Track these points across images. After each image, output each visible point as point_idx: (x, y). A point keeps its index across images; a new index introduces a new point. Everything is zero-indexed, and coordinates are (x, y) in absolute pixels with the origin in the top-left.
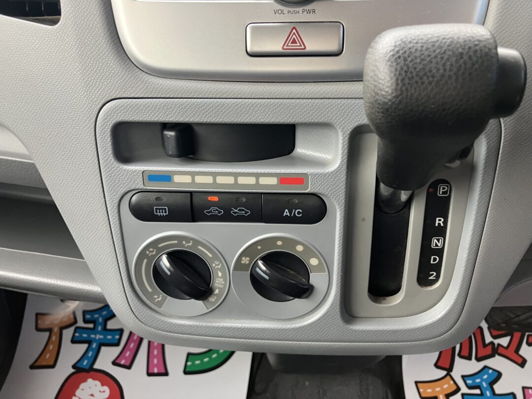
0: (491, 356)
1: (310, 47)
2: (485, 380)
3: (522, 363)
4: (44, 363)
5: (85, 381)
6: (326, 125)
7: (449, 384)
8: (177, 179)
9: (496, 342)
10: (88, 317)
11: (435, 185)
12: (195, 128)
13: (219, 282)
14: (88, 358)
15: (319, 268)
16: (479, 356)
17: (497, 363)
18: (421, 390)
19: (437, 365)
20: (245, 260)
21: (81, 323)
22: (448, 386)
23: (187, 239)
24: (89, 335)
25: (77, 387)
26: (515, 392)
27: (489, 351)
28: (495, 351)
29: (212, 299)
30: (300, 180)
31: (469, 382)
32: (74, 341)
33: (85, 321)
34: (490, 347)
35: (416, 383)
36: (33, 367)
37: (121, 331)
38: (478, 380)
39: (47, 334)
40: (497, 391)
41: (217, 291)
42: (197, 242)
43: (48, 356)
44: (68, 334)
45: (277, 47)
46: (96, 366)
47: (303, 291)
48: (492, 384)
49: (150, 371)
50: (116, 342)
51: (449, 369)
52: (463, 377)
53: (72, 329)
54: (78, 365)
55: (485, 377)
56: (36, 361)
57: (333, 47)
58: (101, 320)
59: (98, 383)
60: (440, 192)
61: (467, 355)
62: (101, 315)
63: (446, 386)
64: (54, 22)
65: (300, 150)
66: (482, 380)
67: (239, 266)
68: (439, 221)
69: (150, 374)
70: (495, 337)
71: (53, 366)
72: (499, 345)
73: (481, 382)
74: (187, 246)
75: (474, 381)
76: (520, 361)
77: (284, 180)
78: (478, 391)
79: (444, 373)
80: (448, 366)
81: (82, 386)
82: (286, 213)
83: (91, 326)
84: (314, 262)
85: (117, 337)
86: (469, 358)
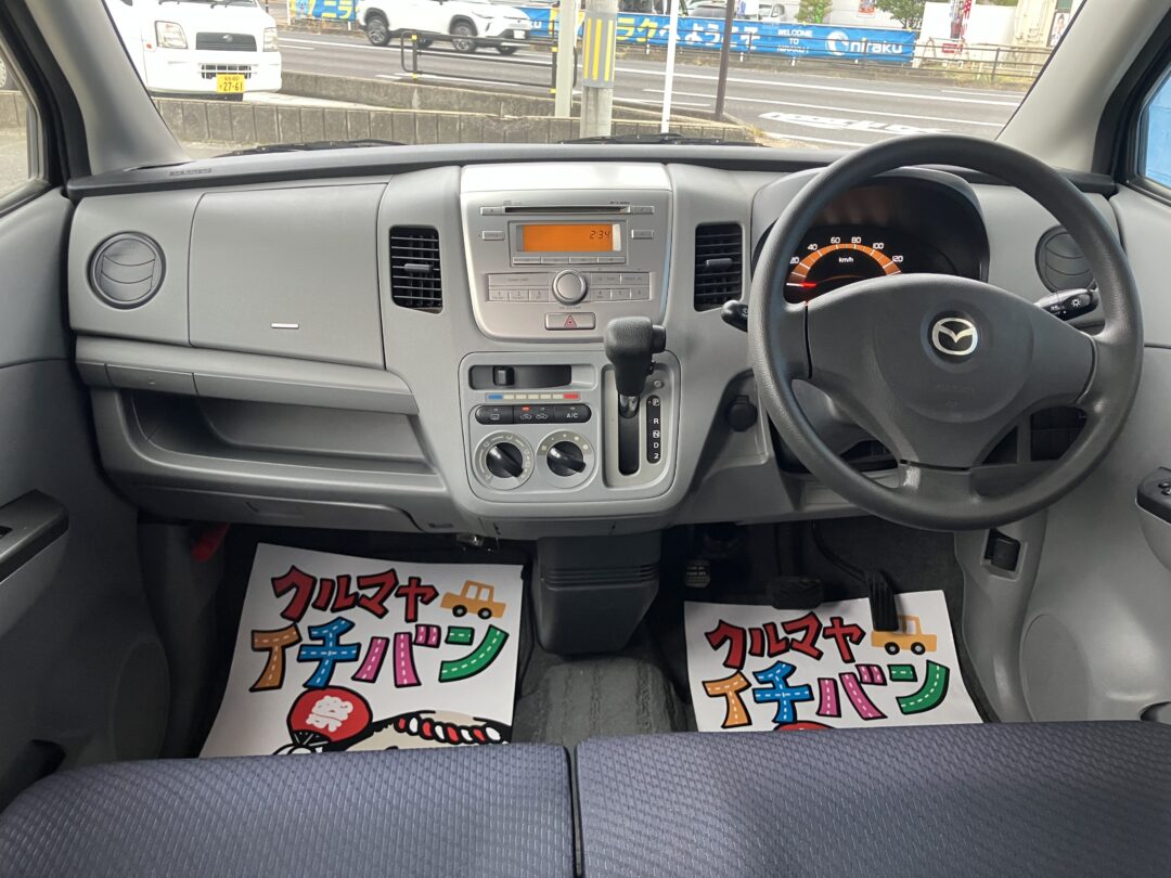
0: (786, 650)
1: (579, 326)
2: (778, 675)
3: (819, 655)
4: (268, 685)
5: (322, 698)
6: (589, 365)
7: (739, 680)
8: (506, 397)
9: (790, 637)
10: (315, 633)
11: (651, 398)
12: (515, 369)
13: (527, 465)
14: (321, 676)
15: (588, 451)
16: (772, 652)
17: (790, 657)
18: (709, 689)
19: (726, 665)
20: (544, 448)
21: (306, 640)
22: (738, 683)
23: (510, 435)
24: (319, 653)
25: (313, 705)
26: (811, 684)
27: (782, 646)
28: (789, 645)
29: (522, 476)
30: (575, 396)
31: (761, 677)
32: (300, 660)
33: (312, 638)
34: (784, 642)
35: (704, 683)
36: (253, 690)
37: (359, 646)
38: (770, 675)
39: (267, 653)
40: (790, 685)
41: (526, 471)
42: (515, 437)
43: (273, 668)
44: (292, 653)
45: (562, 326)
46: (331, 683)
47: (580, 467)
48: (785, 678)
49: (399, 683)
50: (353, 657)
51: (740, 667)
52: (754, 673)
53: (297, 647)
54: (309, 684)
55: (778, 671)
56: (257, 682)
57: (591, 325)
58: (331, 635)
59: (337, 699)
60: (654, 403)
61: (759, 652)
62: (331, 631)
63: (735, 684)
64: (437, 312)
65: (574, 381)
66: (775, 674)
67: (540, 452)
68: (656, 421)
69: (397, 686)
70: (789, 633)
71: (279, 687)
72: (793, 640)
73: (774, 677)
74: (509, 440)
75: (766, 677)
76: (816, 653)
77: (567, 396)
78: (770, 685)
79: (734, 671)
80: (738, 664)
81: (318, 703)
82: (569, 416)
83: (320, 642)
84: (585, 447)
85: (354, 652)
86: (762, 655)
